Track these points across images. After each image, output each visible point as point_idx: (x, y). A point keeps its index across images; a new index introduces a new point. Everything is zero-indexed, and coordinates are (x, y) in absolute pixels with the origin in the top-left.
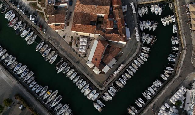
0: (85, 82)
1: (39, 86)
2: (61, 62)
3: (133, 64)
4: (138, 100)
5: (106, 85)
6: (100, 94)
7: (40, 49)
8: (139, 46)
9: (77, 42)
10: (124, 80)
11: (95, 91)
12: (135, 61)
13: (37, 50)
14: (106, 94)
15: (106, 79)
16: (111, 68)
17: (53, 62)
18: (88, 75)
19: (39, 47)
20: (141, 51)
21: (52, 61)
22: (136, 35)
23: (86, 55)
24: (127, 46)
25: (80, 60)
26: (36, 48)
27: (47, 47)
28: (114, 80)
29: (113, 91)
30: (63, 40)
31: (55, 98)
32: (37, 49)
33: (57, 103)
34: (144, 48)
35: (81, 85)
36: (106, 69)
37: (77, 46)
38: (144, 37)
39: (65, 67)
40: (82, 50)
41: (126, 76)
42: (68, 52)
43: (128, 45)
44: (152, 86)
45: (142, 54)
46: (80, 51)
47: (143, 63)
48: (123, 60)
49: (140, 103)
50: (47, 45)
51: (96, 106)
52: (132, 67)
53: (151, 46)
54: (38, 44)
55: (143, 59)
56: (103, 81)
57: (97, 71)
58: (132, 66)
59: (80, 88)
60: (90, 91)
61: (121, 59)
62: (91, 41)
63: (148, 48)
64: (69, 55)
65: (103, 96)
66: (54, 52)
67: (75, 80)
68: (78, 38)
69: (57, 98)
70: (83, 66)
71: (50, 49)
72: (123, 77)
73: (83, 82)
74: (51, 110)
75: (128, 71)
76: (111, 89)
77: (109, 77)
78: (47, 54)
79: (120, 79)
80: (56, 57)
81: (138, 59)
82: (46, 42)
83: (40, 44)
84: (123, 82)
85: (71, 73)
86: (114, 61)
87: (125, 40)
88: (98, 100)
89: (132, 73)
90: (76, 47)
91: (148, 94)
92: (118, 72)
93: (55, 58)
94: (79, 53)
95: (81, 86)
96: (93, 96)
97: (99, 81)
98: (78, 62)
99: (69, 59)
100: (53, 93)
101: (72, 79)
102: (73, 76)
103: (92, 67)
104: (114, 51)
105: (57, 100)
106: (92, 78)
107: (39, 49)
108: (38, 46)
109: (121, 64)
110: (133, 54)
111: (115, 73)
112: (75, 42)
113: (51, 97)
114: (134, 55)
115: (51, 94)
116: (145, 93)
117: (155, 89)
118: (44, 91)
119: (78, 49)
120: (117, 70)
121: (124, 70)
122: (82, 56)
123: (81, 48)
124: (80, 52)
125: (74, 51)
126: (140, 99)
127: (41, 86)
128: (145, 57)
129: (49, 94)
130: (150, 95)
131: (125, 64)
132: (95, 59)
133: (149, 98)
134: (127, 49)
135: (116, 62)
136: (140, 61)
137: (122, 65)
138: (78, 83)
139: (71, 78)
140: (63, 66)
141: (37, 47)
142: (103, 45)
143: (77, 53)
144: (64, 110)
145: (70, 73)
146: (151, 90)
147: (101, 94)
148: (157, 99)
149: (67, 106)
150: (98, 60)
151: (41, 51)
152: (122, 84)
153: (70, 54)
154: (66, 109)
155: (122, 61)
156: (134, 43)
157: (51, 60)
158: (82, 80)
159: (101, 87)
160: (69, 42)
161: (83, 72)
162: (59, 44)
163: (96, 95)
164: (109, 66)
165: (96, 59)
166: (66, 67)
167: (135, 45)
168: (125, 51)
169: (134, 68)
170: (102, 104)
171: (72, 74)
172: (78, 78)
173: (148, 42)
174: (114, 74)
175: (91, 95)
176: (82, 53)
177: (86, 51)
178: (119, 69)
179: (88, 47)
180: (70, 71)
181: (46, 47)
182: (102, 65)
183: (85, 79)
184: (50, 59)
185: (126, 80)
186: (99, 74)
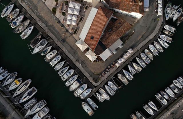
0: (72, 71)
1: (3, 70)
2: (39, 38)
3: (146, 51)
4: (148, 104)
5: (104, 78)
6: (93, 90)
7: (8, 15)
8: (160, 23)
9: (65, 8)
10: (130, 74)
11: (85, 86)
12: (151, 47)
13: (2, 17)
14: (102, 91)
15: (103, 69)
16: (113, 53)
17: (26, 37)
18: (77, 60)
19: (6, 12)
20: (162, 31)
21: (25, 35)
22: (158, 5)
23: (76, 30)
24: (141, 22)
25: (67, 37)
26: (2, 13)
27: (18, 12)
28: (116, 72)
29: (112, 87)
30: (44, 3)
31: (27, 90)
32: (3, 15)
33: (28, 97)
34: (167, 27)
35: (66, 74)
36: (106, 55)
37: (64, 14)
38: (168, 10)
39: (43, 47)
40: (71, 21)
41: (134, 68)
42: (50, 23)
43: (142, 20)
44: (172, 86)
45: (162, 36)
46: (68, 23)
47: (162, 51)
48: (133, 43)
49: (151, 109)
50: (18, 10)
51: (86, 108)
52: (144, 55)
53: (178, 25)
54: (4, 8)
55: (163, 45)
56: (99, 72)
57: (91, 56)
58: (144, 53)
59: (64, 79)
60: (78, 84)
61: (130, 42)
62: (86, 8)
63: (173, 28)
64: (52, 29)
65: (97, 94)
66: (29, 21)
67: (58, 67)
68: (67, 3)
69: (29, 90)
70: (71, 47)
71: (22, 17)
72: (129, 68)
73: (70, 71)
74: (20, 106)
75: (138, 61)
76: (110, 84)
77: (109, 67)
78: (18, 23)
79: (124, 71)
80: (31, 30)
81: (155, 43)
82: (17, 5)
83: (9, 7)
84: (129, 75)
85: (52, 56)
86: (119, 44)
87: (141, 10)
88: (89, 99)
89: (143, 63)
90: (63, 17)
91: (165, 96)
92: (123, 60)
93: (29, 31)
94: (66, 27)
95: (66, 77)
96: (82, 92)
97: (93, 71)
98: (64, 40)
99: (51, 35)
100: (24, 83)
101: (53, 66)
102: (55, 60)
103: (84, 49)
104: (121, 27)
105: (29, 94)
106: (83, 67)
107: (6, 15)
108: (5, 9)
109: (129, 49)
110: (149, 35)
111: (119, 61)
112: (62, 9)
113: (21, 89)
114: (151, 37)
115: (21, 83)
116: (160, 95)
117: (176, 91)
118: (10, 78)
119: (65, 20)
120: (122, 57)
121: (133, 58)
122: (70, 31)
123: (69, 18)
124: (68, 25)
125: (59, 22)
126: (152, 102)
127: (7, 71)
128: (166, 42)
129: (17, 83)
130: (167, 98)
131: (135, 50)
132: (90, 37)
133: (165, 102)
134: (141, 26)
135: (123, 44)
136: (158, 47)
137: (130, 51)
138: (62, 72)
139: (52, 64)
140: (41, 44)
141: (4, 12)
142: (106, 15)
143: (63, 26)
144: (38, 109)
145: (50, 56)
146: (169, 91)
147: (95, 90)
148: (177, 106)
149: (43, 104)
150: (95, 38)
151: (9, 18)
152: (126, 78)
153: (52, 26)
154: (42, 107)
155: (131, 45)
156: (152, 17)
157: (23, 34)
158: (68, 68)
159: (96, 81)
160: (52, 8)
161: (70, 56)
162: (37, 10)
163: (86, 91)
164: (111, 51)
165: (92, 38)
166: (46, 46)
167: (155, 21)
168: (137, 30)
169: (148, 57)
170: (94, 105)
171: (54, 57)
172: (63, 65)
173: (175, 19)
174: (116, 62)
175: (80, 91)
176: (71, 27)
177: (78, 24)
178: (125, 57)
179: (81, 18)
180: (51, 53)
181: (16, 12)
182: (100, 48)
183: (72, 66)
184: (23, 31)
185: (134, 73)
186: (94, 61)
